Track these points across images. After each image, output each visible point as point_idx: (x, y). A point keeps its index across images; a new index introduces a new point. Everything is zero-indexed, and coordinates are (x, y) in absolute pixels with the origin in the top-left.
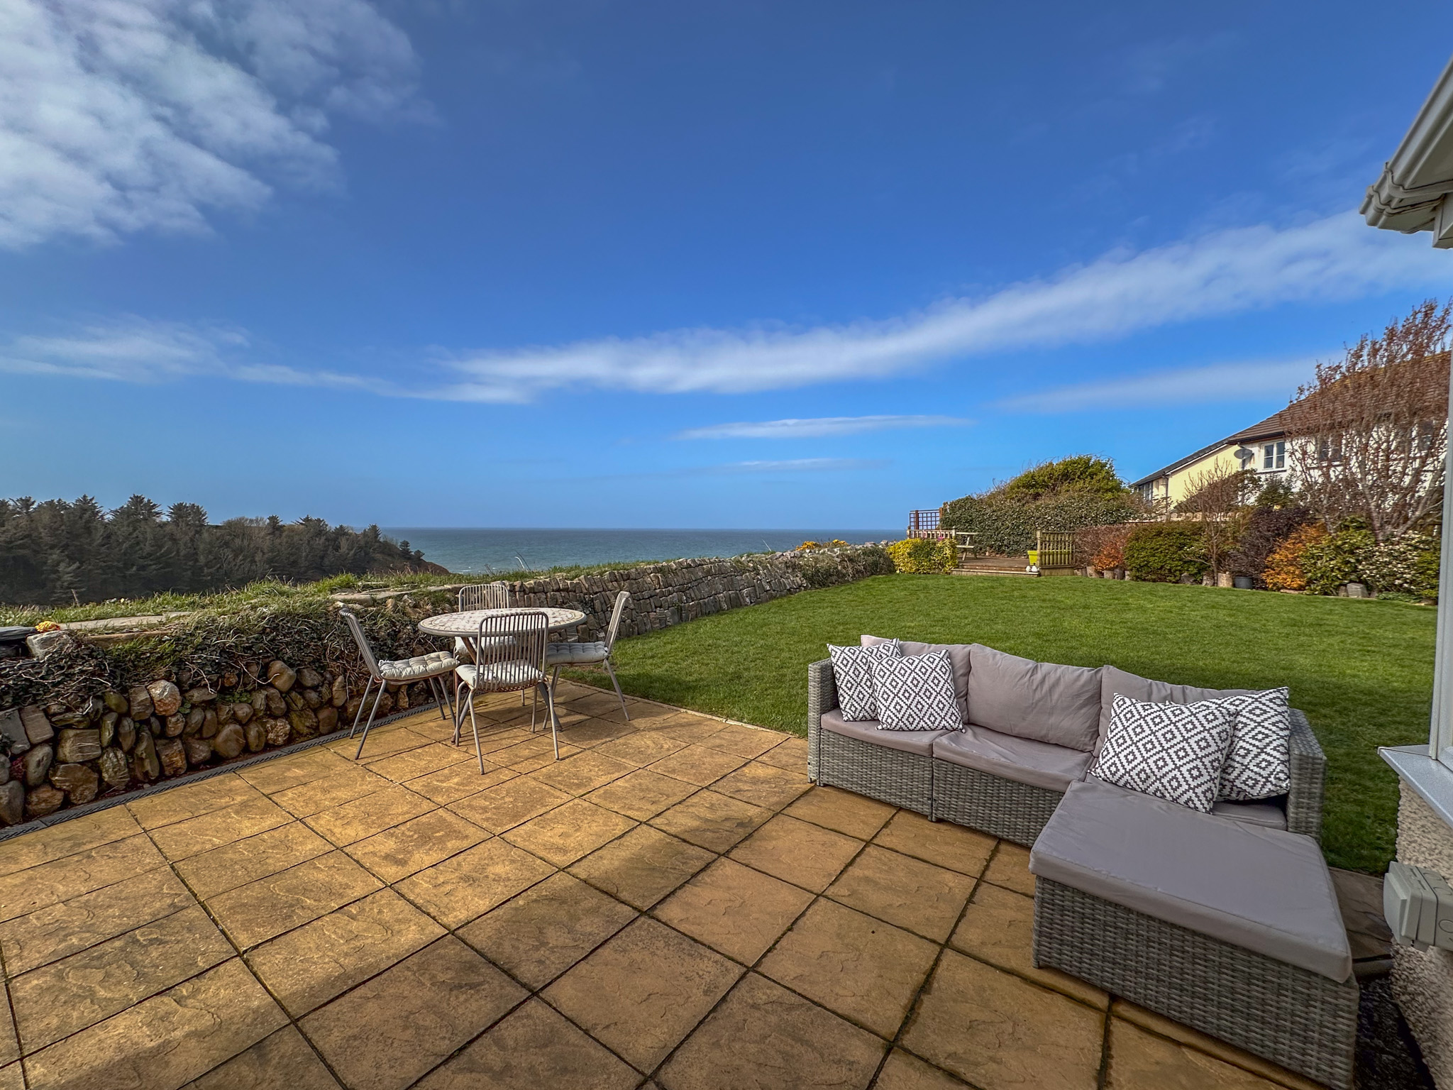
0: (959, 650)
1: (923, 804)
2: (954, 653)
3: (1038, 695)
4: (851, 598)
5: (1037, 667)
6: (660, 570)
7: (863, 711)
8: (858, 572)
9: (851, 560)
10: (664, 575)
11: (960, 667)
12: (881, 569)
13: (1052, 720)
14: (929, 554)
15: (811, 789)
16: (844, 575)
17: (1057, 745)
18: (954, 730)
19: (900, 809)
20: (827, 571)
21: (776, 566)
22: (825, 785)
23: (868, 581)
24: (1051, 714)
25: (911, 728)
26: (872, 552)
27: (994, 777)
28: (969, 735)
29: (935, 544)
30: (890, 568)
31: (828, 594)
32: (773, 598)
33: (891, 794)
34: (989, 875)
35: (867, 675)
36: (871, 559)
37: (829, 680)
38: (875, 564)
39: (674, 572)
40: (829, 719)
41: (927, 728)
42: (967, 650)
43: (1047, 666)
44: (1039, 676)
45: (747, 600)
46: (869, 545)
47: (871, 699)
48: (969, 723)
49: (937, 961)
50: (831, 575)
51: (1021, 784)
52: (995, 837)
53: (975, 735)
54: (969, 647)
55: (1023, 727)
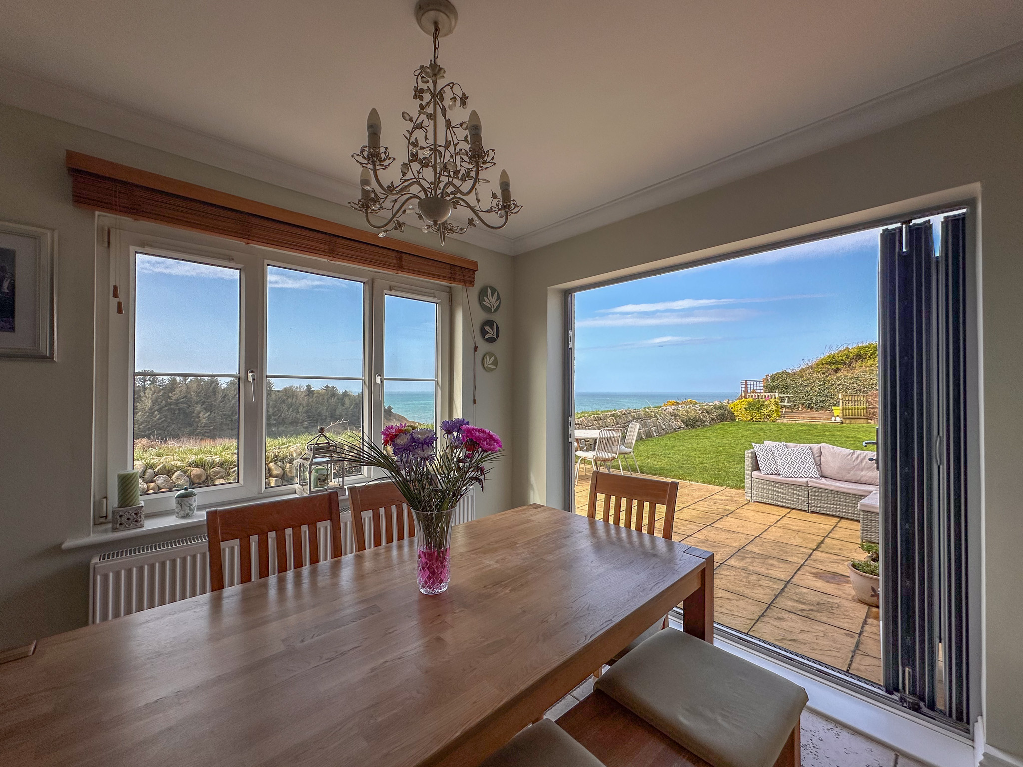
0: (815, 447)
1: (804, 506)
2: (812, 448)
3: (855, 464)
4: (715, 434)
5: (854, 452)
6: (613, 416)
7: (771, 471)
8: (713, 420)
9: (707, 412)
10: (616, 419)
11: (817, 453)
12: (727, 418)
13: (863, 473)
14: (759, 409)
15: (748, 503)
16: (704, 422)
17: (865, 484)
18: (816, 478)
19: (793, 509)
20: (695, 418)
21: (666, 415)
22: (754, 502)
23: (720, 425)
24: (862, 470)
25: (796, 477)
26: (721, 408)
27: (838, 492)
28: (823, 480)
29: (764, 402)
30: (733, 418)
31: (699, 432)
32: (667, 433)
33: (788, 503)
34: (837, 526)
35: (772, 456)
36: (719, 412)
37: (755, 458)
38: (723, 415)
39: (620, 417)
40: (755, 473)
41: (803, 477)
42: (819, 446)
43: (858, 452)
44: (855, 456)
45: (655, 434)
46: (717, 403)
47: (775, 466)
48: (822, 477)
49: (824, 539)
50: (697, 421)
51: (850, 494)
52: (838, 517)
53: (826, 480)
54: (820, 445)
55: (848, 477)
